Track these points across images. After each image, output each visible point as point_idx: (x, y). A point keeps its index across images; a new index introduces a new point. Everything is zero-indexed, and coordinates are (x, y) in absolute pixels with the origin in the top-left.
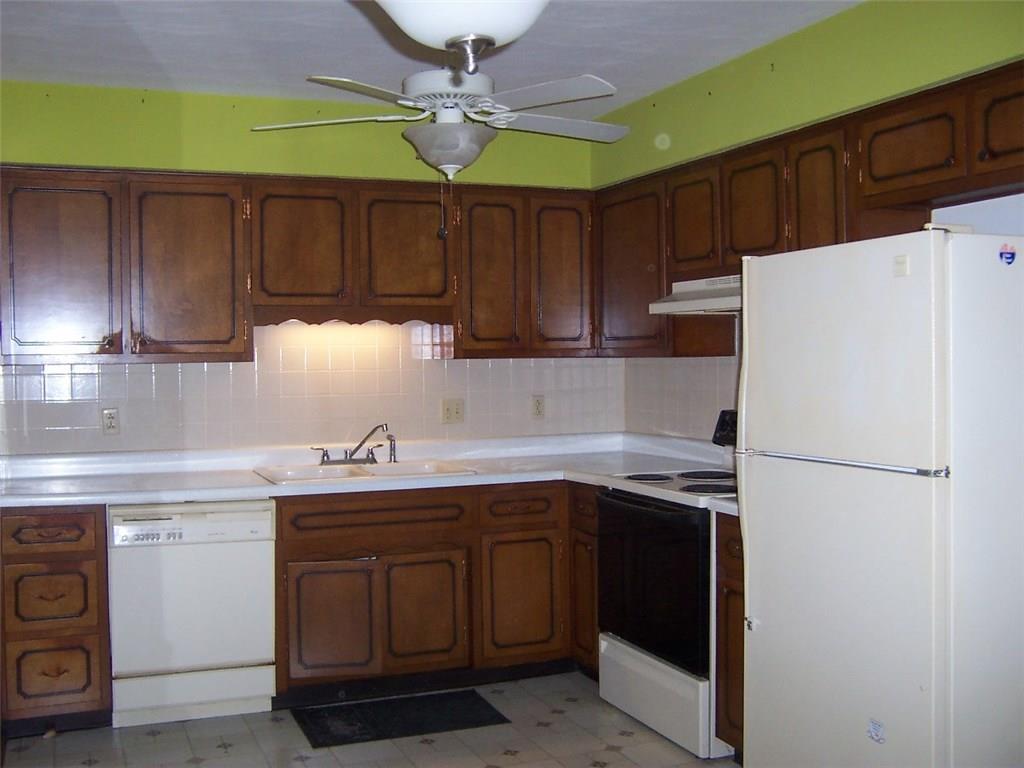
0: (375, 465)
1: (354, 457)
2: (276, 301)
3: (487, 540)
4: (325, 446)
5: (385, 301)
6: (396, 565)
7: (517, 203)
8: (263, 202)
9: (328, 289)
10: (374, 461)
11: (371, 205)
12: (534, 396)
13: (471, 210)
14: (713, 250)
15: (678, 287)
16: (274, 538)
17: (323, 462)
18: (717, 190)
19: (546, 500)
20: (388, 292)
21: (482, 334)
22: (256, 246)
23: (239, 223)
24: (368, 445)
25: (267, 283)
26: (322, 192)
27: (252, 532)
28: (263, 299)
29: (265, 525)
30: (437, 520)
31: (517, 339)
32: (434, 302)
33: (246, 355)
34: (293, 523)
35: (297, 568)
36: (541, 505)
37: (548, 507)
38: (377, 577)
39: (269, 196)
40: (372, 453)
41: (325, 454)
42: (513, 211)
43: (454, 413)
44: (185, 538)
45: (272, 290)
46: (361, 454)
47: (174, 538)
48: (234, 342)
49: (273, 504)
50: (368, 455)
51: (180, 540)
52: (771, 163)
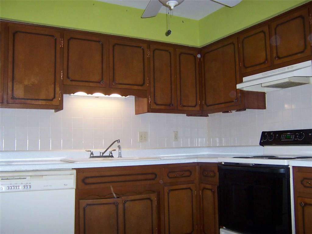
0: (113, 158)
1: (103, 155)
2: (74, 83)
3: (166, 189)
4: (92, 150)
5: (120, 86)
6: (127, 201)
7: (171, 50)
8: (69, 40)
9: (96, 80)
10: (112, 156)
11: (114, 46)
12: (174, 132)
13: (154, 51)
14: (266, 59)
15: (245, 79)
16: (75, 187)
17: (91, 157)
18: (267, 35)
19: (189, 171)
20: (121, 82)
21: (159, 102)
23: (58, 48)
24: (110, 150)
25: (70, 75)
26: (94, 38)
27: (65, 185)
28: (68, 82)
29: (71, 182)
30: (146, 180)
31: (173, 105)
32: (140, 88)
33: (59, 107)
34: (83, 181)
35: (84, 203)
36: (187, 173)
37: (191, 174)
38: (121, 206)
39: (71, 38)
40: (112, 153)
41: (92, 153)
42: (170, 53)
43: (144, 137)
44: (32, 188)
45: (72, 78)
46: (107, 154)
47: (27, 188)
48: (55, 100)
49: (75, 171)
50: (110, 154)
51: (30, 189)
52: (301, 17)
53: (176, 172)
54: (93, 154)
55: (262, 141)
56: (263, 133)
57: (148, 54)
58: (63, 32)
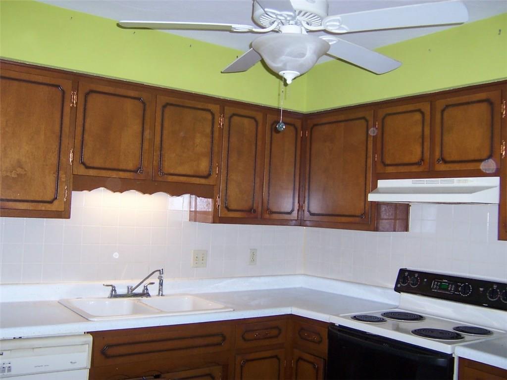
0: (149, 298)
1: (133, 292)
2: (92, 172)
3: (240, 360)
4: (113, 283)
5: (170, 179)
7: (259, 117)
8: (87, 95)
9: (131, 166)
10: (148, 295)
11: (164, 107)
12: (251, 249)
13: (231, 117)
14: (422, 160)
15: (382, 184)
16: (89, 367)
17: (112, 296)
18: (428, 118)
19: (276, 327)
20: (172, 172)
21: (233, 206)
22: (79, 129)
23: (67, 110)
24: (145, 283)
25: (85, 158)
26: (132, 93)
27: (71, 362)
28: (82, 171)
29: (83, 357)
30: (208, 345)
31: (255, 211)
32: (203, 181)
33: (65, 213)
34: (103, 353)
36: (274, 332)
37: (279, 334)
39: (92, 91)
40: (147, 289)
41: (113, 289)
42: (256, 121)
43: (200, 259)
45: (88, 163)
46: (139, 290)
48: (56, 202)
49: (90, 338)
50: (144, 291)
51: (9, 373)
52: (488, 101)
53: (257, 330)
54: (115, 291)
55: (399, 285)
56: (402, 272)
57: (221, 121)
58: (77, 79)
